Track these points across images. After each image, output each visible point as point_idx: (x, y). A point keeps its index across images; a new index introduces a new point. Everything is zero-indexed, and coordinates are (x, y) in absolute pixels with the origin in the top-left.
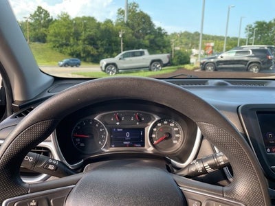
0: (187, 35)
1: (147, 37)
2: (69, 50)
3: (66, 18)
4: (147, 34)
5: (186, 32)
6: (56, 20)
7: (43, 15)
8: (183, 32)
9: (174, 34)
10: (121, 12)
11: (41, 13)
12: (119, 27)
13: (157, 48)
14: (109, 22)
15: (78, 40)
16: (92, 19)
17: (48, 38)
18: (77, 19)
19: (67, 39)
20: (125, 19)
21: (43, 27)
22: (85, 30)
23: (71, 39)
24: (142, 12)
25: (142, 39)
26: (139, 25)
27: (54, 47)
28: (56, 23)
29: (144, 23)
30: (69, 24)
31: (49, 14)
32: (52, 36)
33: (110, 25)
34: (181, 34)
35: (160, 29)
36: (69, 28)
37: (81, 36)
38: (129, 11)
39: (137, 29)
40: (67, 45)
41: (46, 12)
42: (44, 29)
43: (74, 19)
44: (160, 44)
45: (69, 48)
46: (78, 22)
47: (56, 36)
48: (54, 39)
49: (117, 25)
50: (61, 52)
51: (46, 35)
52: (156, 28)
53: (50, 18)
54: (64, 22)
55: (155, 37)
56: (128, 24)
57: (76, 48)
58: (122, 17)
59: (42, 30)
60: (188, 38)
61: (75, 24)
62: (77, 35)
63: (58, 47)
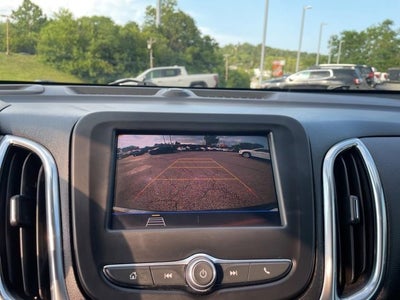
0: (248, 48)
1: (189, 49)
2: (70, 66)
3: (66, 18)
4: (189, 45)
5: (246, 44)
6: (51, 20)
7: (31, 13)
8: (242, 43)
9: (229, 47)
10: (151, 12)
11: (29, 9)
12: (148, 33)
13: (204, 66)
14: (132, 25)
15: (84, 51)
16: (106, 21)
17: (39, 47)
18: (85, 19)
19: (69, 49)
20: (157, 22)
21: (32, 30)
22: (96, 37)
23: (75, 50)
24: (181, 12)
25: (181, 53)
26: (177, 31)
27: (48, 60)
28: (51, 26)
29: (185, 28)
30: (71, 26)
31: (41, 12)
32: (44, 43)
33: (134, 30)
34: (240, 47)
35: (208, 38)
36: (72, 32)
37: (90, 45)
38: (163, 11)
39: (174, 38)
40: (68, 58)
41: (37, 7)
42: (33, 33)
43: (79, 20)
44: (209, 60)
45: (71, 63)
46: (85, 23)
47: (50, 45)
48: (47, 48)
49: (145, 30)
50: (58, 68)
51: (35, 43)
52: (202, 36)
53: (43, 17)
54: (63, 24)
55: (202, 51)
56: (160, 30)
57: (82, 63)
58: (153, 19)
59: (30, 35)
60: (250, 53)
61: (81, 27)
62: (83, 43)
63: (54, 61)
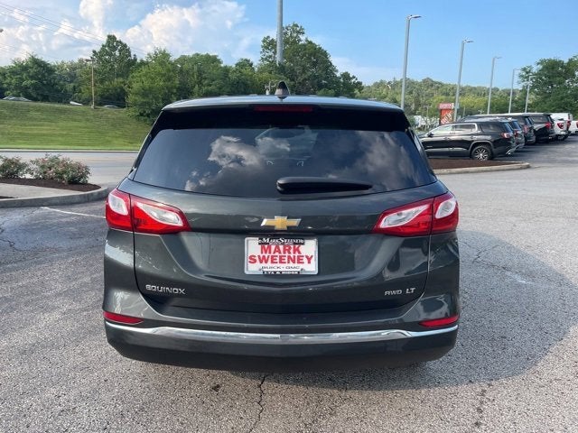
3: (162, 57)
4: (321, 88)
7: (117, 53)
10: (269, 44)
11: (114, 48)
12: (266, 74)
14: (245, 64)
16: (214, 60)
17: (130, 99)
20: (278, 58)
21: (118, 76)
24: (310, 43)
26: (304, 70)
27: (141, 115)
28: (144, 70)
29: (314, 64)
30: (169, 70)
31: (128, 51)
32: (137, 94)
33: (247, 71)
36: (169, 79)
37: (193, 94)
38: (286, 42)
39: (300, 79)
41: (125, 46)
46: (186, 66)
47: (144, 95)
48: (140, 99)
51: (125, 94)
52: (338, 75)
53: (132, 58)
54: (159, 68)
55: (337, 93)
56: (282, 69)
58: (271, 53)
59: (117, 81)
61: (181, 70)
62: (185, 92)
63: (148, 115)
